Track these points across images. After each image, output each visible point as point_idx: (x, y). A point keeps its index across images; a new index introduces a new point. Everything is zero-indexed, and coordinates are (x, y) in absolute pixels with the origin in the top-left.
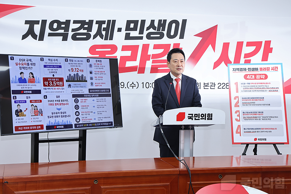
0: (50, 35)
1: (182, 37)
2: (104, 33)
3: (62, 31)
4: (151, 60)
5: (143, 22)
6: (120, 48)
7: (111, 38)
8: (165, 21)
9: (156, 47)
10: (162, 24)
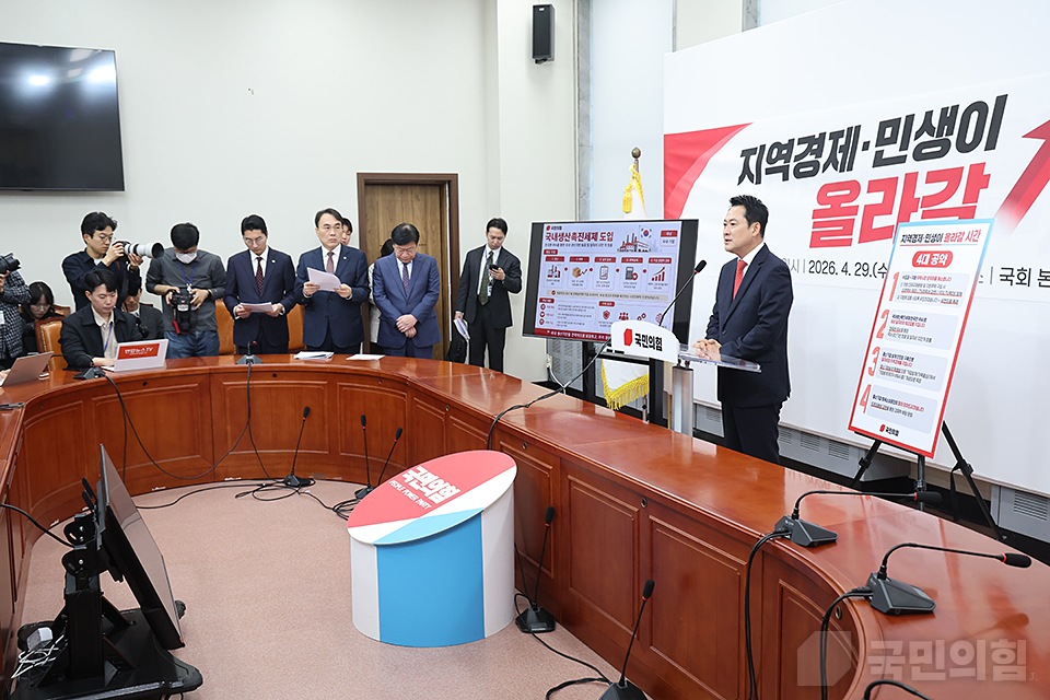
0: (769, 172)
1: (991, 146)
2: (839, 156)
3: (780, 163)
4: (920, 211)
5: (910, 119)
6: (864, 187)
7: (850, 169)
8: (955, 108)
9: (933, 177)
10: (948, 116)
